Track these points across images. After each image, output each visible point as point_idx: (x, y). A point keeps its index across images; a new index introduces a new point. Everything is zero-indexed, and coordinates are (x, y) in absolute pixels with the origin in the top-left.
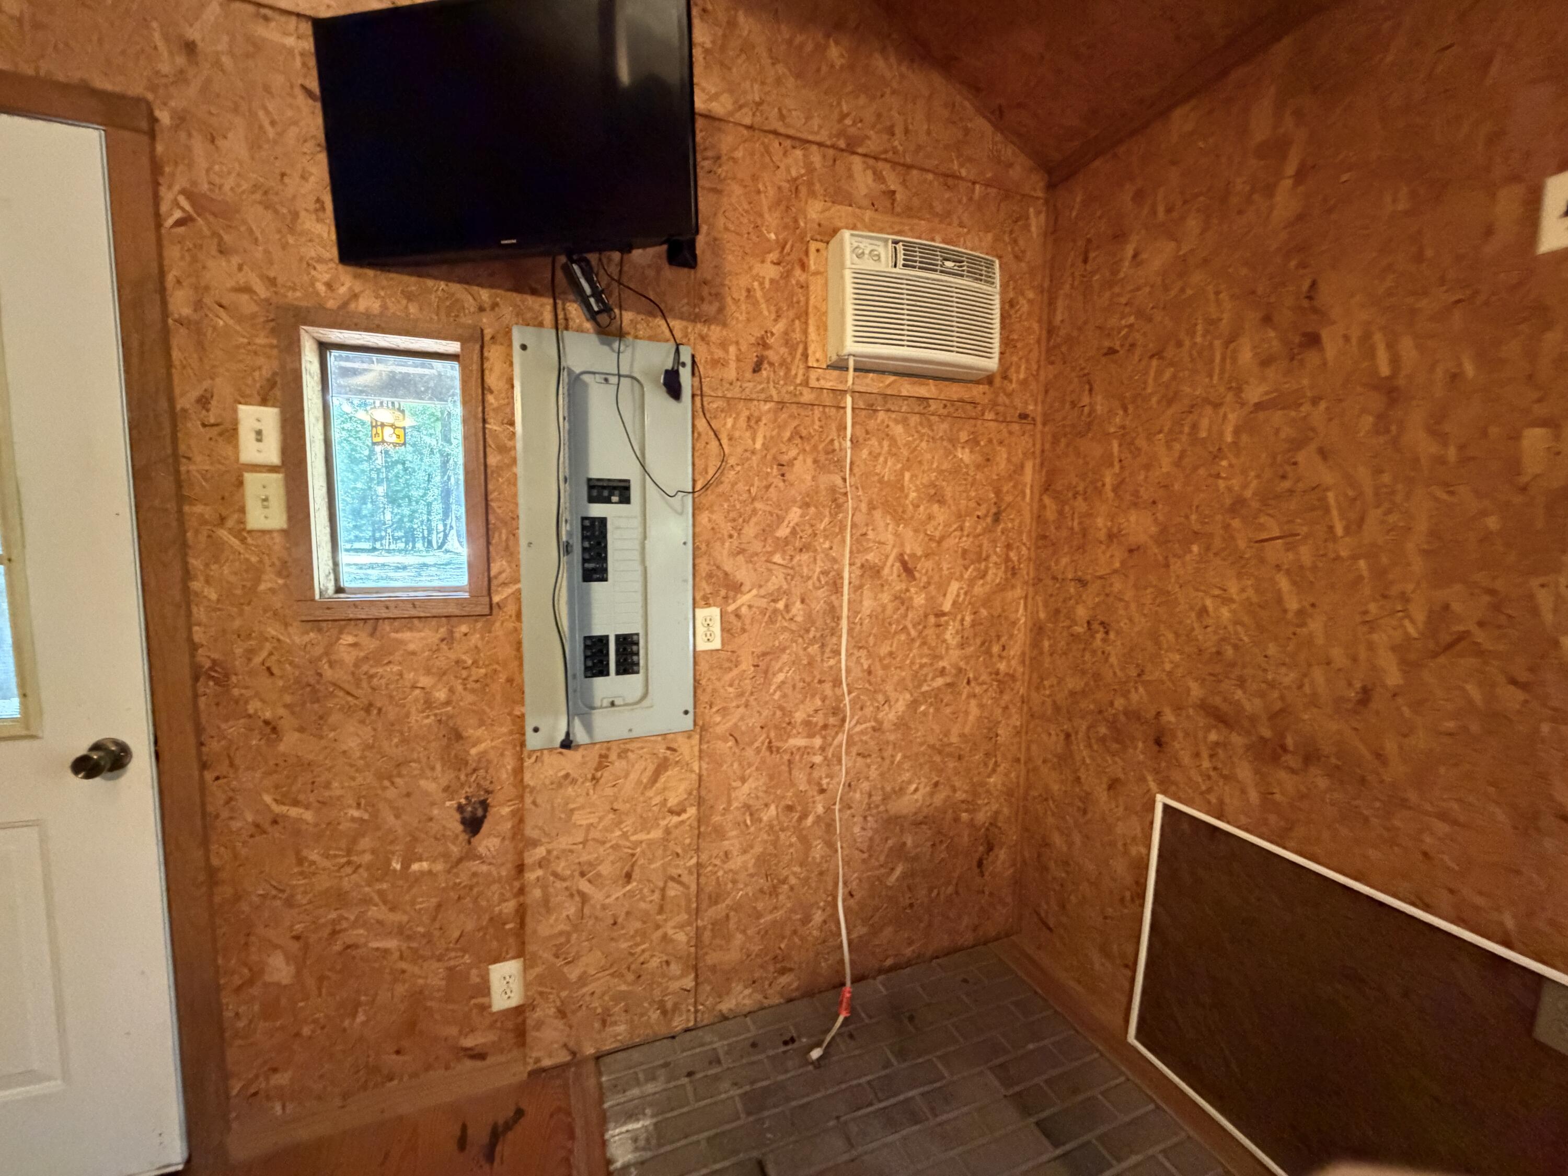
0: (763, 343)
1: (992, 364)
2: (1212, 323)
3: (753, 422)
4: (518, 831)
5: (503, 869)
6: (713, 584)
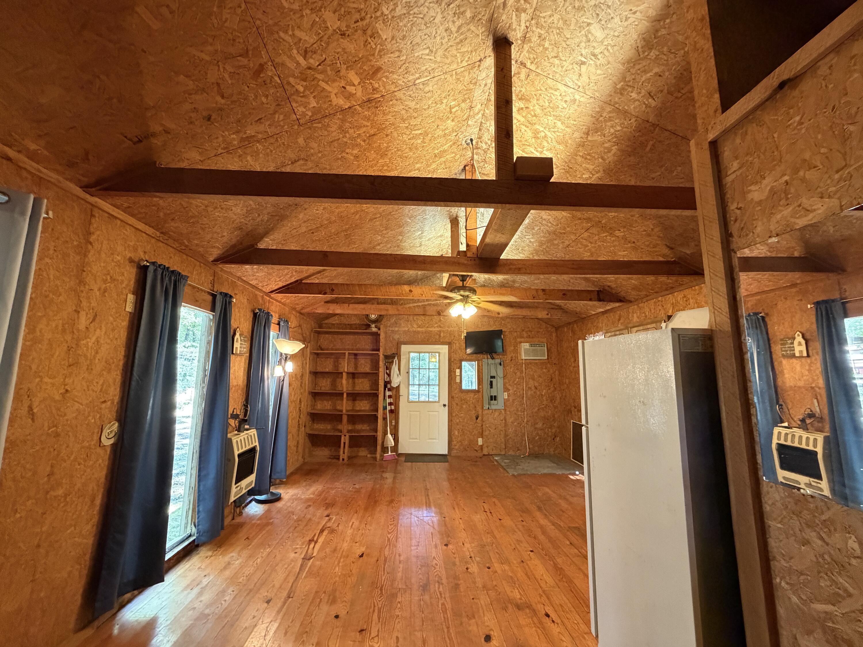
0: (512, 357)
1: (546, 358)
3: (511, 368)
4: (482, 421)
5: (480, 425)
6: (506, 389)
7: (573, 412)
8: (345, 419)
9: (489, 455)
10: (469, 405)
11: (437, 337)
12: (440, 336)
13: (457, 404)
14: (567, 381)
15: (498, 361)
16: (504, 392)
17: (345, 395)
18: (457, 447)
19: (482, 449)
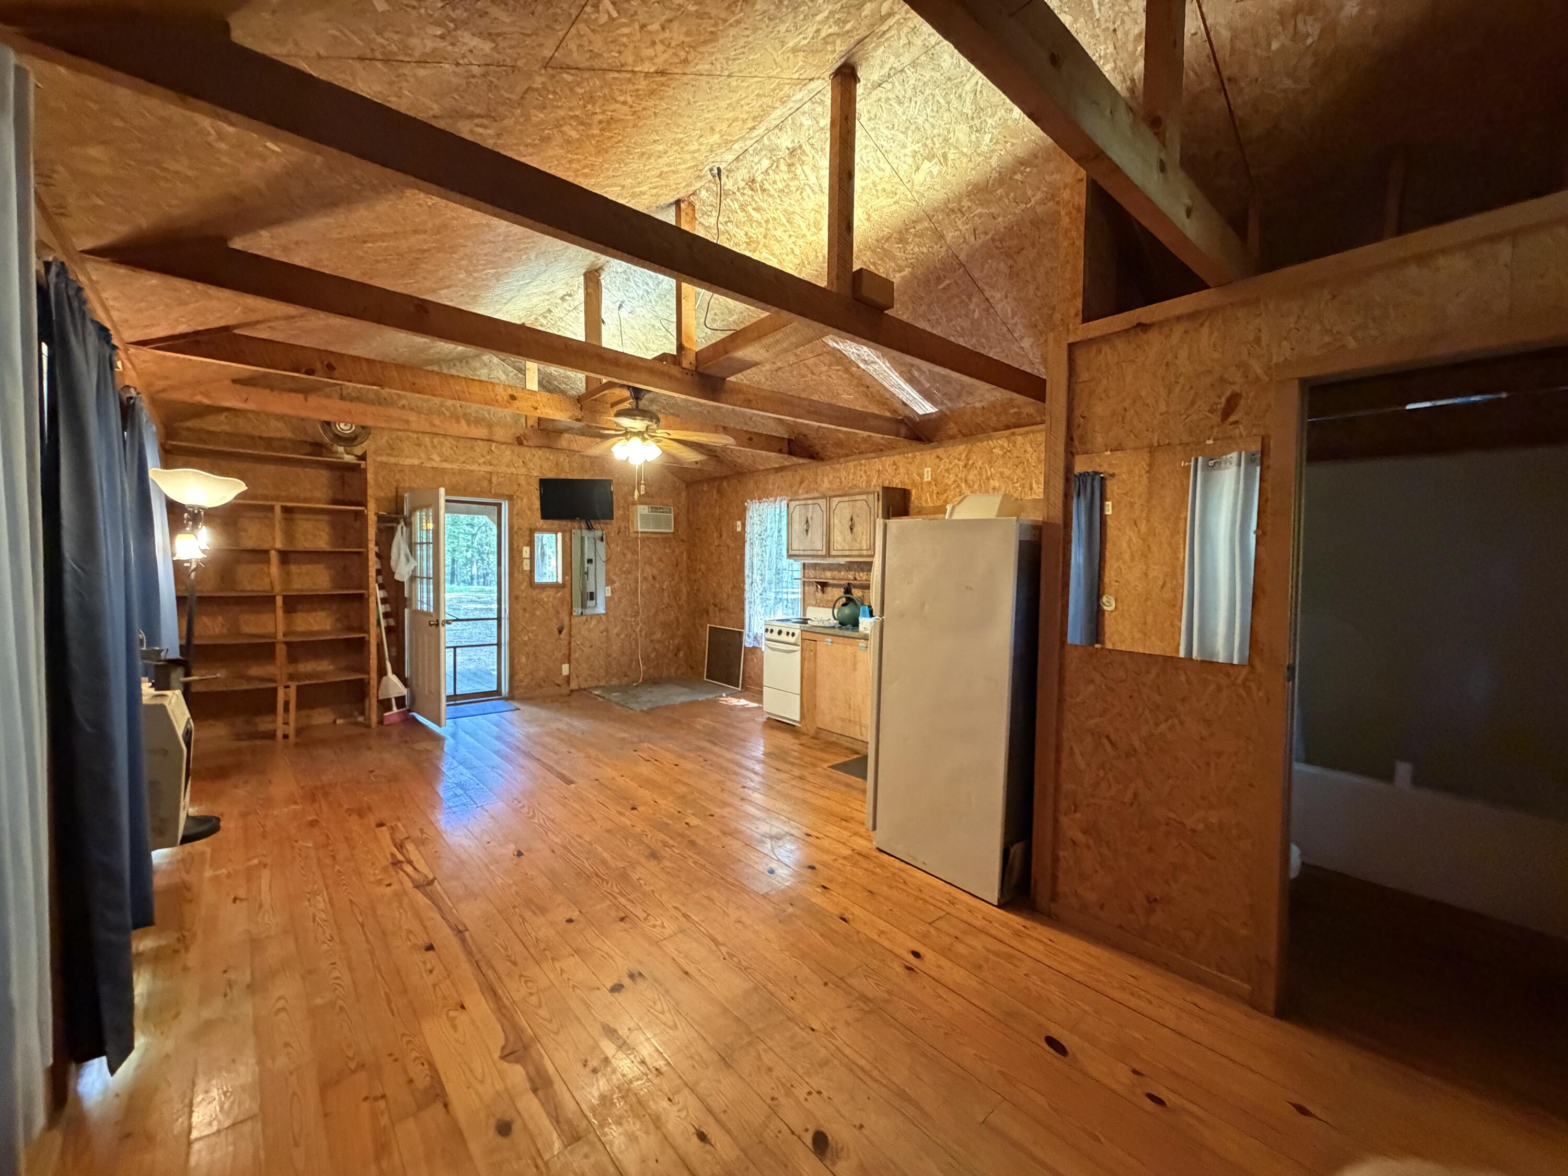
0: (620, 528)
1: (672, 531)
2: (711, 529)
3: (617, 545)
4: (570, 635)
5: (566, 642)
6: (609, 582)
7: (711, 613)
8: (281, 650)
9: (580, 689)
10: (547, 611)
11: (485, 484)
12: (490, 481)
13: (525, 610)
14: (703, 567)
15: (599, 533)
16: (607, 585)
17: (279, 601)
18: (524, 684)
19: (568, 682)
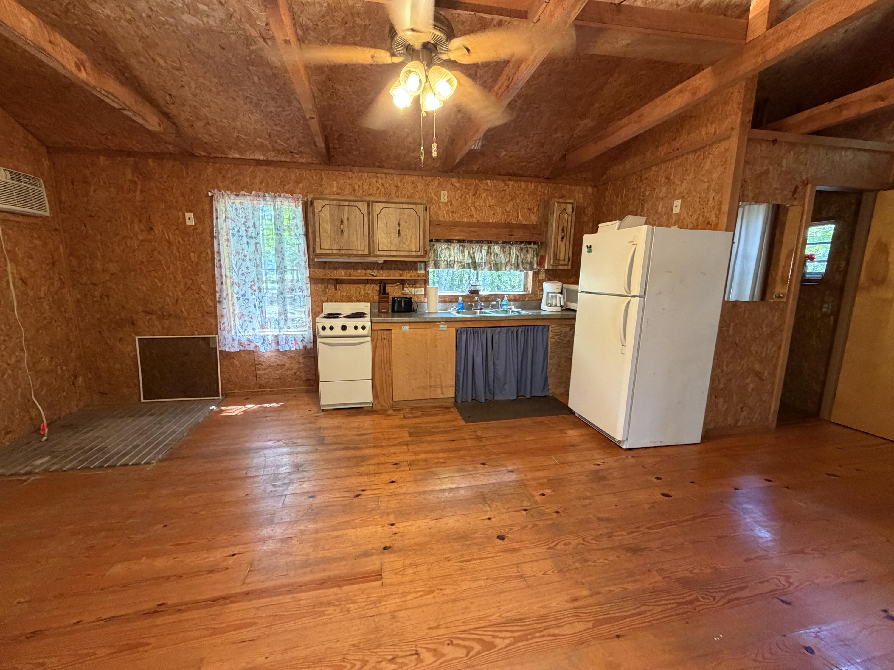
1: (47, 214)
2: (125, 218)
7: (140, 323)
14: (110, 267)
